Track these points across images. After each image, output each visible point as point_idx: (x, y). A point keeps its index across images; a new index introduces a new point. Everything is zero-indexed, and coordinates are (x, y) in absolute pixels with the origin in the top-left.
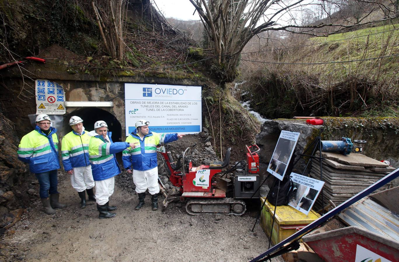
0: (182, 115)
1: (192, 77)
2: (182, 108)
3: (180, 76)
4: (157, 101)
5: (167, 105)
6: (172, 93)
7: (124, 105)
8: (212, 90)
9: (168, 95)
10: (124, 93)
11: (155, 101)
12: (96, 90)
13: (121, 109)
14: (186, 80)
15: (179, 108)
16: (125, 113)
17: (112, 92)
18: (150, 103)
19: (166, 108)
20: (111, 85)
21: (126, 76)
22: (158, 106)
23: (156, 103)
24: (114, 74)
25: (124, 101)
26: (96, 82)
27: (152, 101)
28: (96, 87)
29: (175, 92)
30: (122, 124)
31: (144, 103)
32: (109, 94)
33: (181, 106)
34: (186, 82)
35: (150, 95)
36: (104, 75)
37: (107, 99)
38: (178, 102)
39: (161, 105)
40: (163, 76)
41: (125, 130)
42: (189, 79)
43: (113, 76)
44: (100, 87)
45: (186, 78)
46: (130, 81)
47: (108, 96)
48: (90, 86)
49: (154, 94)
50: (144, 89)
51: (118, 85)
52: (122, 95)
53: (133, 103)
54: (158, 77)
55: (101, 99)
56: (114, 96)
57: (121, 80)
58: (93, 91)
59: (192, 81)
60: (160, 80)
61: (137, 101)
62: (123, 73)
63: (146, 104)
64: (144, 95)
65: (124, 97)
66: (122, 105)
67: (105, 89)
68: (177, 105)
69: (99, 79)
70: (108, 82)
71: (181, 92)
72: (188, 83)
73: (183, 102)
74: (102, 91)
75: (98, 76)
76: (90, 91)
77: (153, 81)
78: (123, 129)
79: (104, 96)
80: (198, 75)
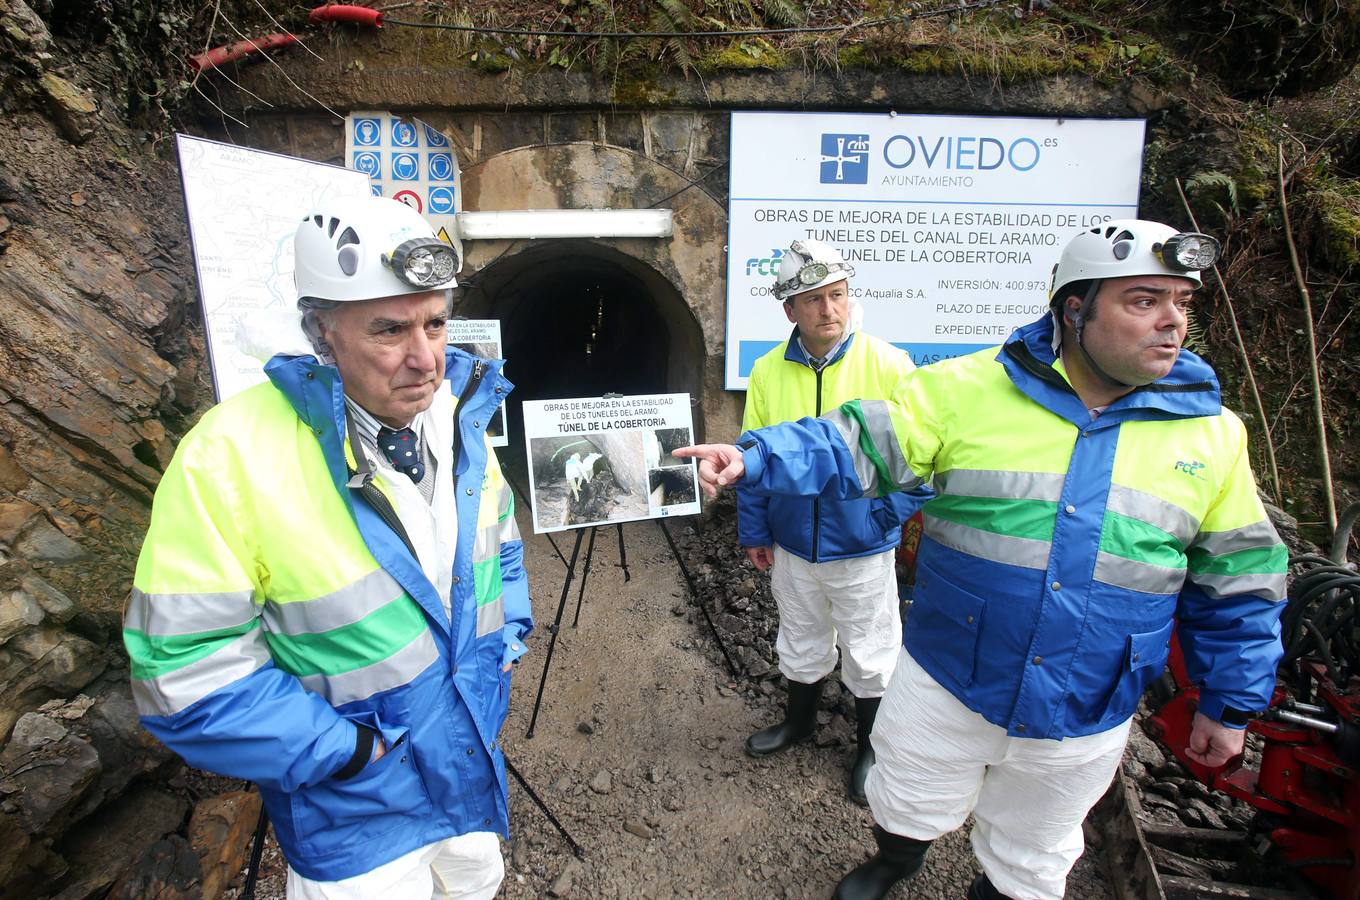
0: (1018, 286)
1: (1099, 60)
2: (1025, 248)
3: (1033, 61)
4: (893, 209)
5: (944, 229)
6: (973, 160)
7: (724, 230)
8: (1220, 134)
9: (954, 172)
10: (727, 167)
11: (881, 208)
12: (596, 150)
13: (711, 249)
14: (1060, 84)
15: (1006, 248)
16: (724, 274)
17: (667, 159)
18: (852, 216)
19: (939, 245)
20: (663, 124)
21: (741, 72)
22: (893, 236)
23: (883, 217)
24: (684, 61)
25: (726, 206)
26: (595, 108)
27: (864, 209)
28: (596, 137)
29: (991, 154)
30: (708, 327)
31: (826, 216)
32: (657, 169)
33: (1016, 238)
34: (1059, 92)
35: (857, 174)
36: (637, 71)
37: (644, 195)
38: (1002, 210)
39: (909, 230)
40: (936, 62)
41: (721, 361)
42: (1078, 73)
43: (677, 71)
44: (611, 140)
45: (1063, 72)
46: (760, 97)
47: (647, 181)
48: (567, 136)
49: (876, 166)
50: (829, 143)
51: (698, 122)
52: (716, 175)
53: (769, 216)
54: (907, 72)
55: (618, 199)
56: (676, 182)
57: (714, 93)
58: (583, 161)
59: (1101, 84)
60: (919, 88)
61: (788, 207)
62: (728, 55)
63: (835, 226)
64: (827, 174)
65: (727, 190)
66: (713, 228)
67: (636, 145)
68: (997, 232)
69: (608, 95)
70: (651, 109)
71: (1025, 154)
72: (1069, 98)
73: (1031, 211)
74: (623, 156)
75: (608, 77)
76: (568, 157)
77: (879, 93)
78: (710, 351)
79: (632, 183)
80: (1134, 51)
